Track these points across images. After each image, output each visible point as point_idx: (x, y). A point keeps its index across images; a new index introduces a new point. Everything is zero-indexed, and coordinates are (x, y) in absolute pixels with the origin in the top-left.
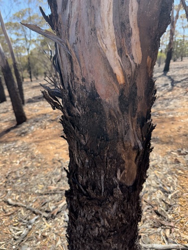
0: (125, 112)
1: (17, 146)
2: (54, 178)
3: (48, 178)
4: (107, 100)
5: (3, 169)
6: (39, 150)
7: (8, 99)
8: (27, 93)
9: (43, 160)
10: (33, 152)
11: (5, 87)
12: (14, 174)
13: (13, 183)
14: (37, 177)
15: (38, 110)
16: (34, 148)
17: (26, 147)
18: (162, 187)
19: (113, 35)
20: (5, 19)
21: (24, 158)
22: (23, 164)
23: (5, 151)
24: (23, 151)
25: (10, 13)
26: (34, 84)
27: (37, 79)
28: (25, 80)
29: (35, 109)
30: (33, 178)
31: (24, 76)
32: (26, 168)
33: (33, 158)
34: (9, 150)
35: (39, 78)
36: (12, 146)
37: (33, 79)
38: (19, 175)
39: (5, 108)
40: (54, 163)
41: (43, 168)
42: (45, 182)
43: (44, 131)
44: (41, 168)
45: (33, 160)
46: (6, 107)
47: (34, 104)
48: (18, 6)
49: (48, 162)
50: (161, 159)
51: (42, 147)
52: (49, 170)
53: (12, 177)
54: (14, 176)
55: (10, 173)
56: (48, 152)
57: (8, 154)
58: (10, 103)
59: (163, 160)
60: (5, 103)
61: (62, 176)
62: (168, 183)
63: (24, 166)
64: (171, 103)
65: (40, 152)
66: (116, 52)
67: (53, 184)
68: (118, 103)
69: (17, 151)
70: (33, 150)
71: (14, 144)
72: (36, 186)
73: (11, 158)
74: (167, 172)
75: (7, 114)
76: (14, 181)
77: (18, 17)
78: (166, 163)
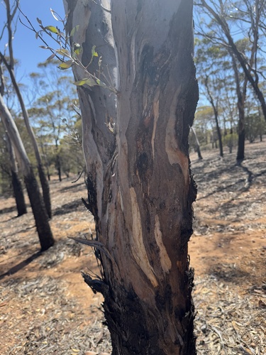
0: (163, 310)
1: (41, 286)
2: (93, 337)
3: (84, 337)
4: (145, 300)
5: (23, 324)
6: (72, 292)
7: (29, 209)
8: (54, 199)
9: (77, 308)
10: (64, 294)
11: (25, 190)
12: (37, 330)
13: (36, 346)
14: (70, 336)
15: (69, 226)
16: (65, 288)
17: (55, 287)
18: (244, 348)
19: (144, 251)
20: (28, 106)
21: (51, 304)
22: (50, 314)
23: (26, 294)
24: (50, 293)
25: (34, 98)
26: (64, 184)
27: (68, 176)
28: (52, 178)
29: (65, 225)
30: (64, 337)
31: (50, 172)
32: (54, 320)
33: (63, 304)
34: (31, 291)
35: (70, 174)
36: (35, 286)
37: (62, 177)
38: (45, 334)
39: (25, 225)
40: (93, 312)
41: (78, 320)
42: (81, 344)
43: (77, 260)
44: (75, 321)
45: (64, 309)
46: (26, 223)
47: (63, 216)
48: (45, 89)
49: (84, 312)
50: (240, 301)
51: (76, 286)
52: (86, 324)
53: (36, 337)
54: (37, 334)
55: (32, 330)
56: (84, 295)
57: (29, 298)
58: (32, 216)
59: (243, 304)
60: (25, 215)
61: (104, 334)
62: (252, 342)
63: (52, 318)
64: (250, 209)
65: (72, 295)
66: (149, 263)
67: (92, 348)
68: (154, 302)
69: (42, 294)
70: (63, 291)
71: (37, 282)
72: (69, 351)
73: (33, 305)
74: (249, 322)
75: (27, 233)
76: (38, 343)
77: (45, 101)
78: (247, 308)
